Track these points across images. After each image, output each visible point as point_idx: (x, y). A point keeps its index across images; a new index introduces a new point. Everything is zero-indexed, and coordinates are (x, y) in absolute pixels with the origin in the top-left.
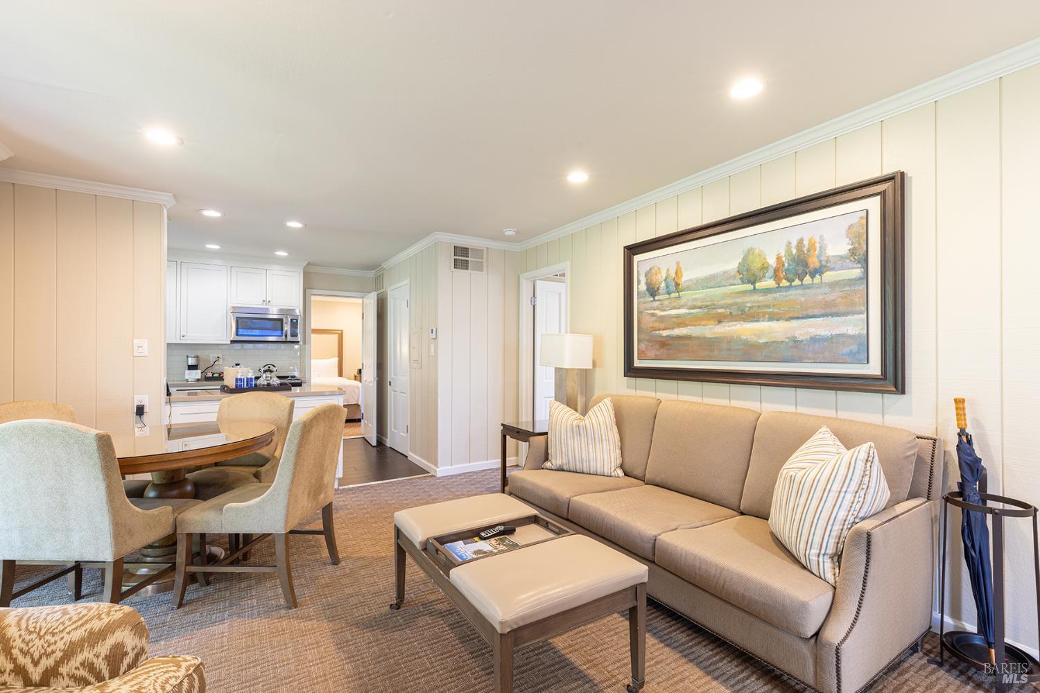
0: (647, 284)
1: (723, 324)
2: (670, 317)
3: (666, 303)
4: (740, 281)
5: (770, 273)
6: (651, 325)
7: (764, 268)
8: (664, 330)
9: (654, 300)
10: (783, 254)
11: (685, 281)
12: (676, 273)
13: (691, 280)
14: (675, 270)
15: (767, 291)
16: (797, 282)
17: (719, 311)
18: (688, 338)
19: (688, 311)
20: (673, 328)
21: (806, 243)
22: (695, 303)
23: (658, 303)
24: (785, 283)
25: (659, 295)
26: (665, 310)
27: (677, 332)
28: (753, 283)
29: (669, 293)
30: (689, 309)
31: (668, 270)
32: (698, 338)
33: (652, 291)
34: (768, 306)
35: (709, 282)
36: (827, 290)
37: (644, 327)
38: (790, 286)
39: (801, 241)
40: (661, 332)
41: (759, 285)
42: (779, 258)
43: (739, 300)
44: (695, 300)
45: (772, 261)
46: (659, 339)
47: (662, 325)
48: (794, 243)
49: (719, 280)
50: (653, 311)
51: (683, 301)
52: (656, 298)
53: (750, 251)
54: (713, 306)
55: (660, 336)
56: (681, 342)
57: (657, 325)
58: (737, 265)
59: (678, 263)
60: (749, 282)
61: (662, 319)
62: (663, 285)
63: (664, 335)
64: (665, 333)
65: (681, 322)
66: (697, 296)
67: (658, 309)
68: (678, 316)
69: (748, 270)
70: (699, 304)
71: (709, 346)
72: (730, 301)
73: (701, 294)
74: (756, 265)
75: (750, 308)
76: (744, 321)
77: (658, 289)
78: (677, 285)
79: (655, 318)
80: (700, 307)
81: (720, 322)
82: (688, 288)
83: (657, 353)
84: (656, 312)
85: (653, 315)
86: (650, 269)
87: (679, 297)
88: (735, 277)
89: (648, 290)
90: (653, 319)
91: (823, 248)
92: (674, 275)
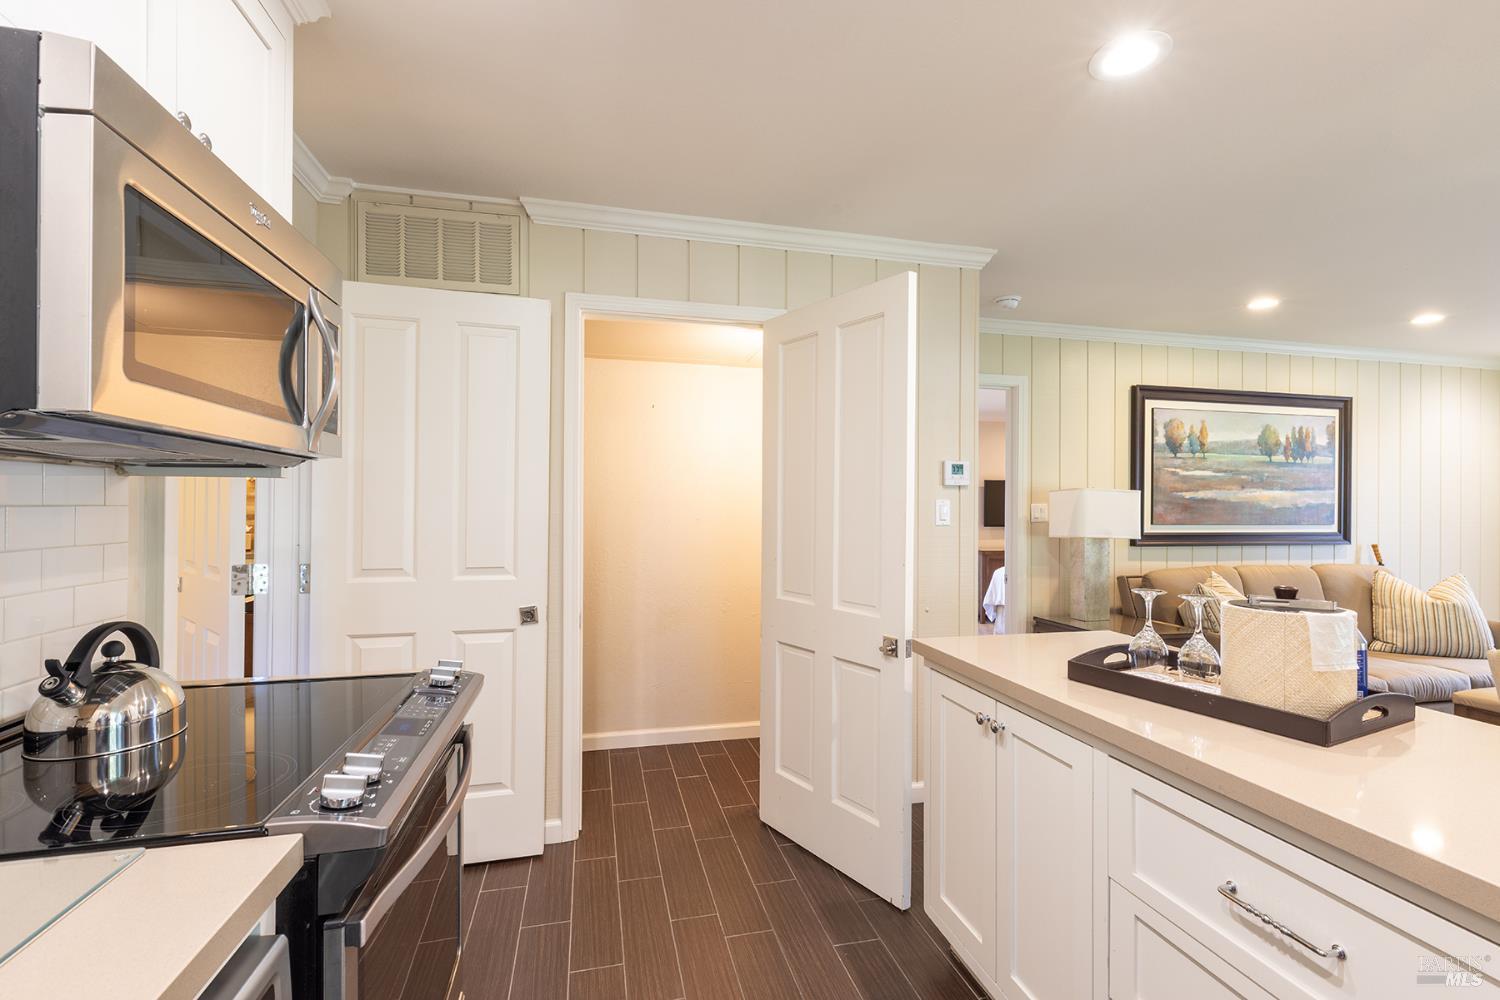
0: (1166, 436)
1: (1245, 490)
2: (1194, 478)
3: (1190, 462)
4: (1258, 452)
5: (1282, 450)
6: (1172, 485)
7: (1278, 444)
8: (1186, 491)
9: (1175, 457)
10: (1290, 436)
11: (1211, 443)
12: (1201, 432)
13: (1216, 442)
14: (1199, 429)
15: (1280, 464)
16: (1298, 461)
17: (1243, 477)
18: (1214, 501)
19: (1214, 474)
20: (1197, 491)
21: (1304, 431)
22: (1219, 467)
23: (1179, 461)
24: (1291, 460)
25: (1181, 452)
26: (1187, 470)
27: (1201, 495)
28: (1270, 456)
29: (1193, 452)
30: (1214, 472)
31: (1192, 427)
32: (1223, 502)
33: (1173, 446)
34: (1279, 477)
35: (1233, 447)
36: (1316, 470)
37: (1163, 487)
38: (1294, 464)
39: (1301, 428)
40: (1184, 494)
41: (1274, 458)
42: (1287, 439)
43: (1259, 469)
44: (1220, 463)
45: (1283, 440)
46: (1181, 502)
47: (1185, 486)
48: (1297, 429)
49: (1242, 447)
50: (1173, 470)
51: (1208, 463)
52: (1179, 455)
53: (1266, 429)
54: (1237, 472)
55: (1183, 498)
56: (1206, 505)
57: (1178, 485)
58: (1256, 437)
59: (1203, 422)
60: (1266, 454)
61: (1185, 479)
62: (1186, 442)
63: (1187, 497)
64: (1188, 495)
65: (1206, 484)
66: (1223, 460)
67: (1180, 467)
68: (1203, 478)
69: (1266, 444)
70: (1225, 468)
71: (1233, 511)
72: (1251, 469)
73: (1227, 458)
74: (1272, 441)
75: (1268, 477)
76: (1263, 488)
77: (1181, 445)
78: (1202, 445)
79: (1176, 478)
80: (1225, 472)
81: (1243, 488)
82: (1213, 450)
83: (1179, 517)
84: (1178, 470)
85: (1174, 473)
86: (1171, 421)
87: (1204, 458)
88: (1255, 447)
89: (1167, 443)
90: (1174, 478)
91: (1314, 438)
92: (1199, 434)
